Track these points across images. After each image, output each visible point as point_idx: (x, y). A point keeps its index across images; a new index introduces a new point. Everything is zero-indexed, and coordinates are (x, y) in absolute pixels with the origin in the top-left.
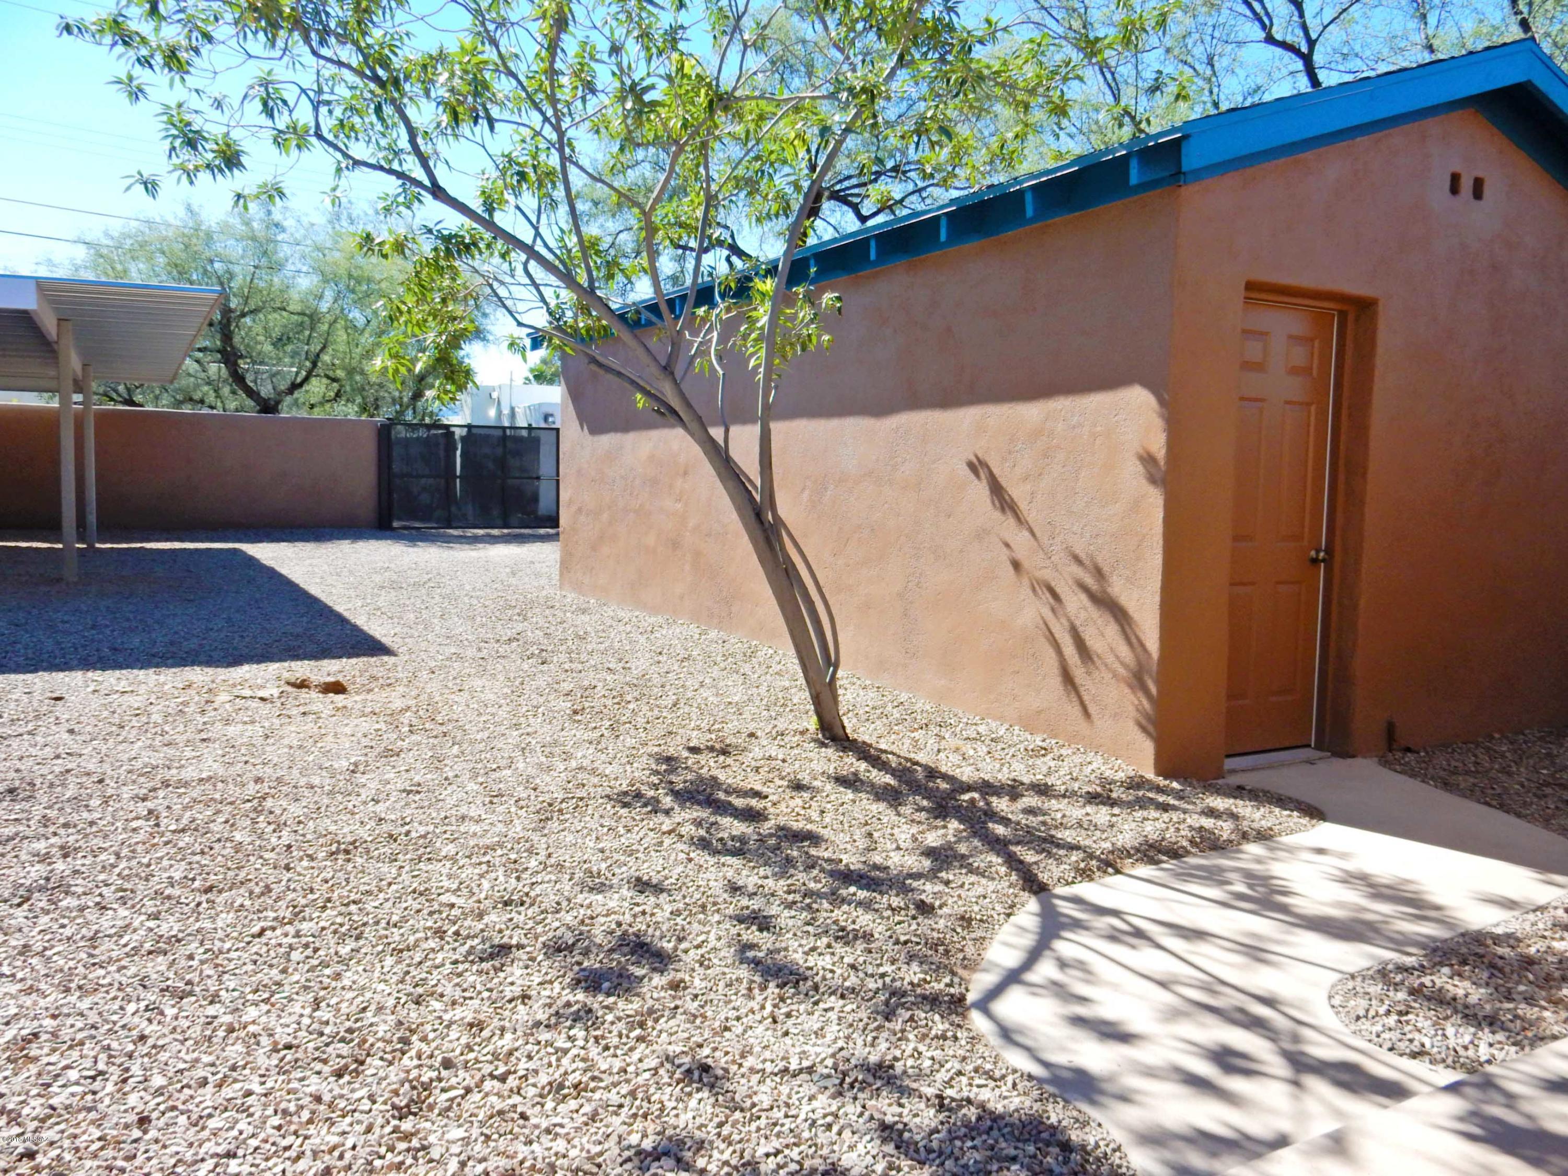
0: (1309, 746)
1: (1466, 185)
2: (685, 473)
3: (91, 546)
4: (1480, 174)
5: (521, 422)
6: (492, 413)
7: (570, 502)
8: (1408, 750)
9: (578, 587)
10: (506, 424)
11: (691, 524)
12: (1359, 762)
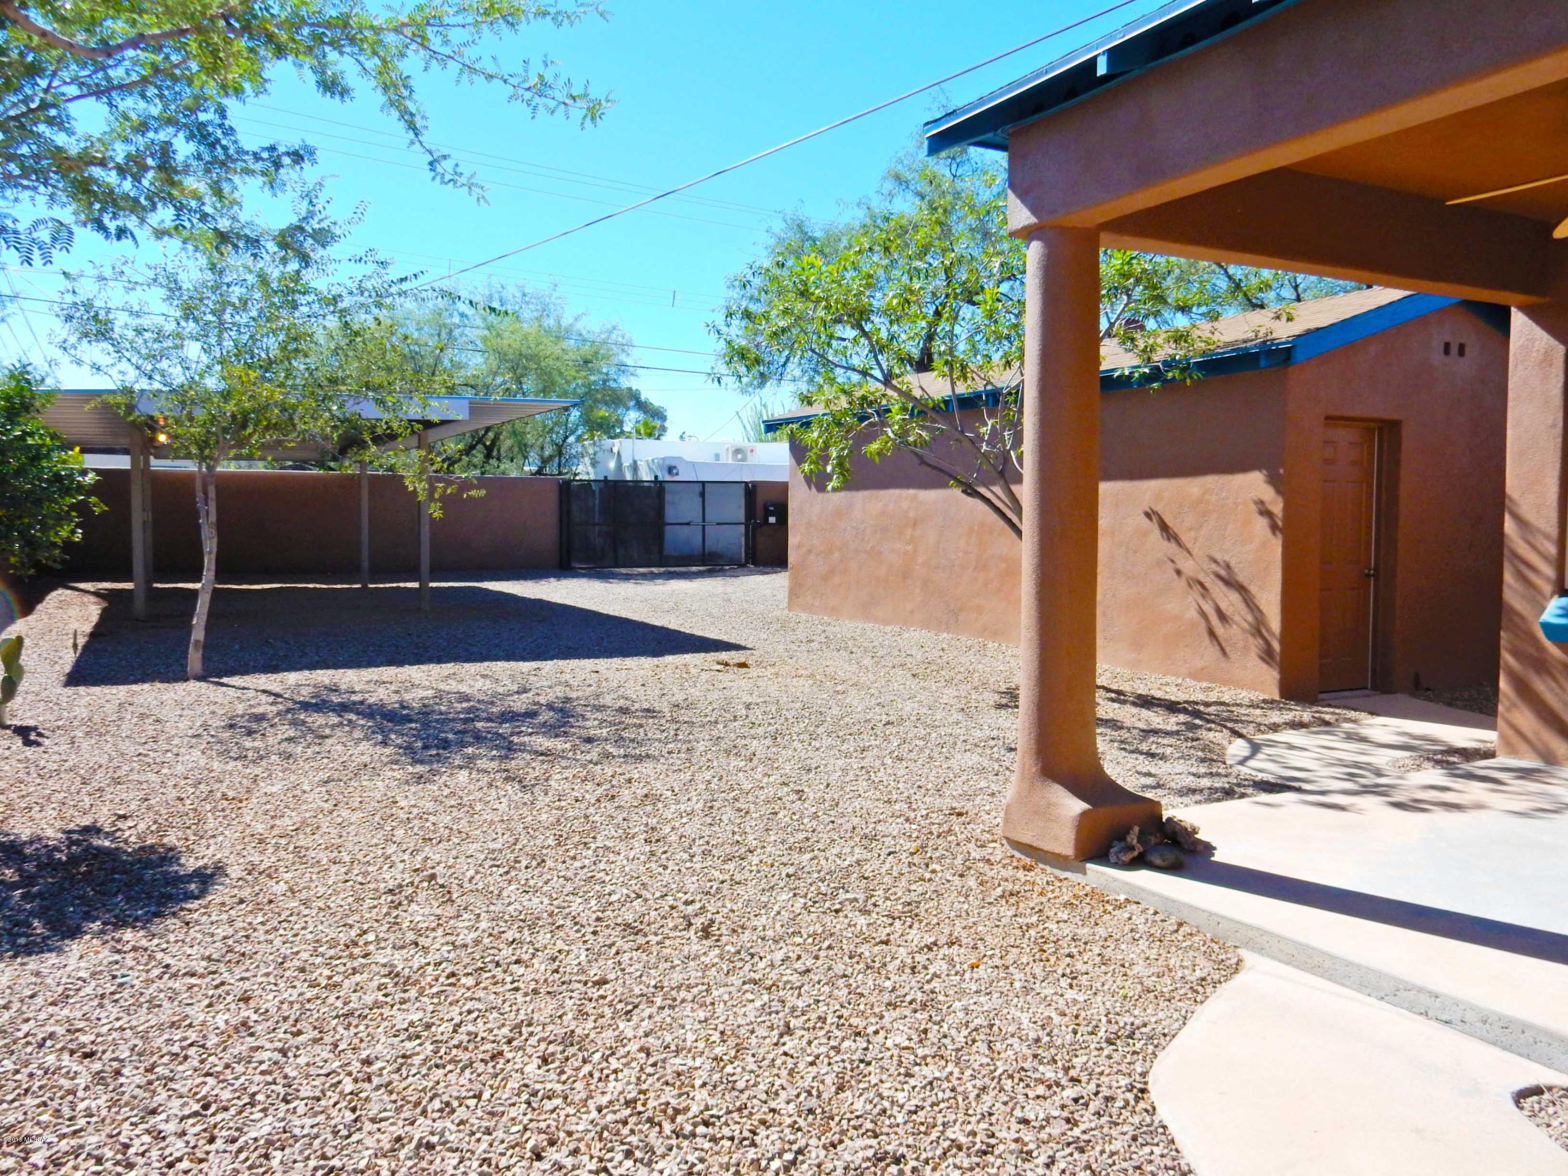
0: (1366, 688)
1: (1454, 349)
2: (915, 525)
3: (365, 587)
4: (1462, 341)
5: (646, 476)
6: (612, 465)
7: (799, 546)
8: (1428, 689)
9: (809, 609)
10: (629, 477)
11: (921, 560)
12: (1398, 695)
